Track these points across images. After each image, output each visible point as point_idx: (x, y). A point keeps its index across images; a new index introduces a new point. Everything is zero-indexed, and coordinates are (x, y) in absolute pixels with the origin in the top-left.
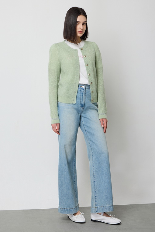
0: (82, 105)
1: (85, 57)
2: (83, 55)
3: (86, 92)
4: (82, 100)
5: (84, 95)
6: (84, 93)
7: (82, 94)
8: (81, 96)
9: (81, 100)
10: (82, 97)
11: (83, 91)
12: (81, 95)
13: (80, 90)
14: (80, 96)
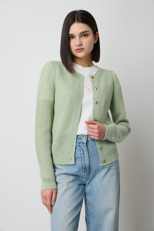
0: (85, 168)
1: (96, 89)
2: (93, 85)
3: (89, 148)
4: (85, 161)
5: (86, 153)
6: (85, 148)
7: (83, 150)
8: (82, 155)
9: (83, 162)
10: (84, 156)
11: (83, 146)
12: (82, 152)
13: (79, 145)
14: (80, 155)
